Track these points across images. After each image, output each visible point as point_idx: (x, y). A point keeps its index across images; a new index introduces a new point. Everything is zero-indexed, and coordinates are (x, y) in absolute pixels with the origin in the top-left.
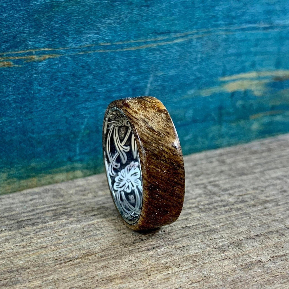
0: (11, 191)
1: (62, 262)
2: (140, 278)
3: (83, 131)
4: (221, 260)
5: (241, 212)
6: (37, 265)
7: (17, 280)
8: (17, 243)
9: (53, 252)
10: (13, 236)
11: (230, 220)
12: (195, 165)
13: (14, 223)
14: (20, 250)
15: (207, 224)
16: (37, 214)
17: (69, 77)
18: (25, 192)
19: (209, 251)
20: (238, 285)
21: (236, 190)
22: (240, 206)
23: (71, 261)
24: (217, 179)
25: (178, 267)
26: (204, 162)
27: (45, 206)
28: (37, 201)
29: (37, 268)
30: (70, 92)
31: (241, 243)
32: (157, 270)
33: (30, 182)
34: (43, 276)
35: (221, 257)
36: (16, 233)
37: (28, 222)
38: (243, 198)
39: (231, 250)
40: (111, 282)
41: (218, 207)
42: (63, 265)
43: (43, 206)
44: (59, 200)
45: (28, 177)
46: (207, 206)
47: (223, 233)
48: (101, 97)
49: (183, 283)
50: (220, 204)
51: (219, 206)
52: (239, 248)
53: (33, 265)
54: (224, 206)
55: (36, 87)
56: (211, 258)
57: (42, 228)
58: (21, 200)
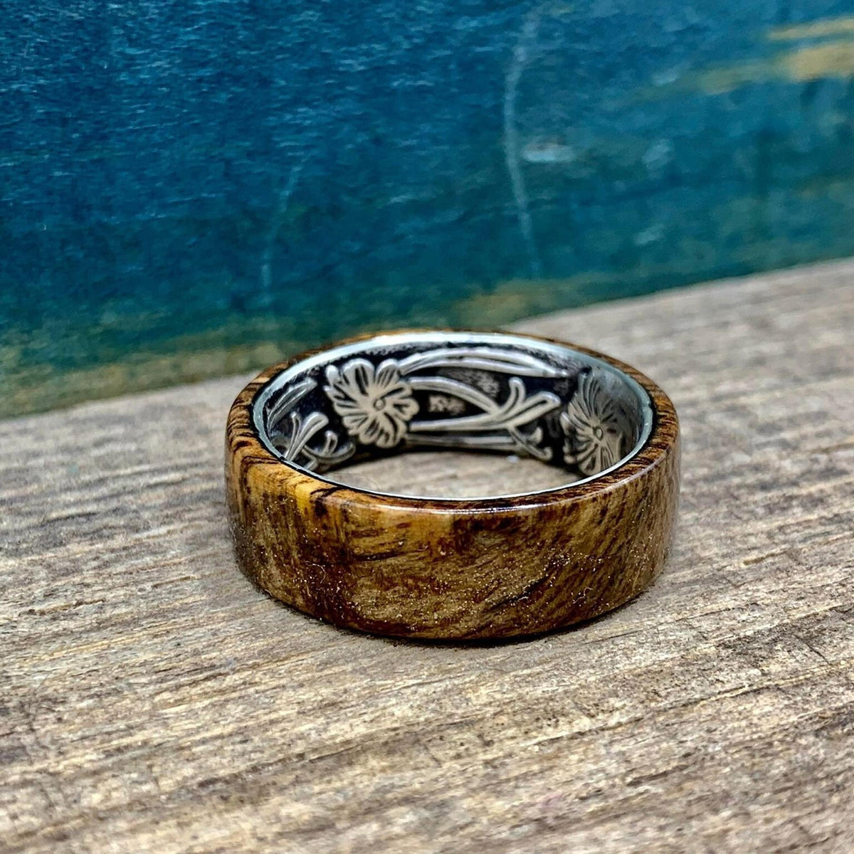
0: (34, 408)
1: (183, 680)
2: (452, 753)
3: (283, 208)
4: (746, 693)
5: (825, 513)
6: (92, 692)
7: (16, 744)
8: (32, 603)
9: (156, 640)
10: (22, 577)
11: (785, 542)
12: (669, 334)
13: (29, 528)
14: (41, 628)
15: (703, 554)
16: (112, 496)
17: (238, 15)
18: (80, 412)
19: (707, 657)
20: (806, 795)
21: (808, 429)
22: (822, 491)
23: (214, 677)
24: (742, 386)
25: (593, 716)
26: (699, 323)
27: (145, 467)
28: (117, 448)
29: (91, 702)
30: (241, 68)
31: (821, 631)
32: (518, 724)
33: (101, 376)
34: (109, 733)
35: (746, 683)
36: (33, 563)
37: (78, 523)
38: (831, 460)
39: (782, 655)
40: (350, 764)
41: (742, 491)
42: (184, 692)
43: (137, 469)
44: (194, 449)
45: (94, 360)
46: (704, 488)
47: (758, 590)
48: (350, 88)
49: (608, 777)
50: (751, 479)
51: (748, 486)
52: (812, 650)
53: (79, 688)
54: (764, 487)
55: (118, 47)
56: (712, 683)
57: (125, 549)
58: (62, 442)
